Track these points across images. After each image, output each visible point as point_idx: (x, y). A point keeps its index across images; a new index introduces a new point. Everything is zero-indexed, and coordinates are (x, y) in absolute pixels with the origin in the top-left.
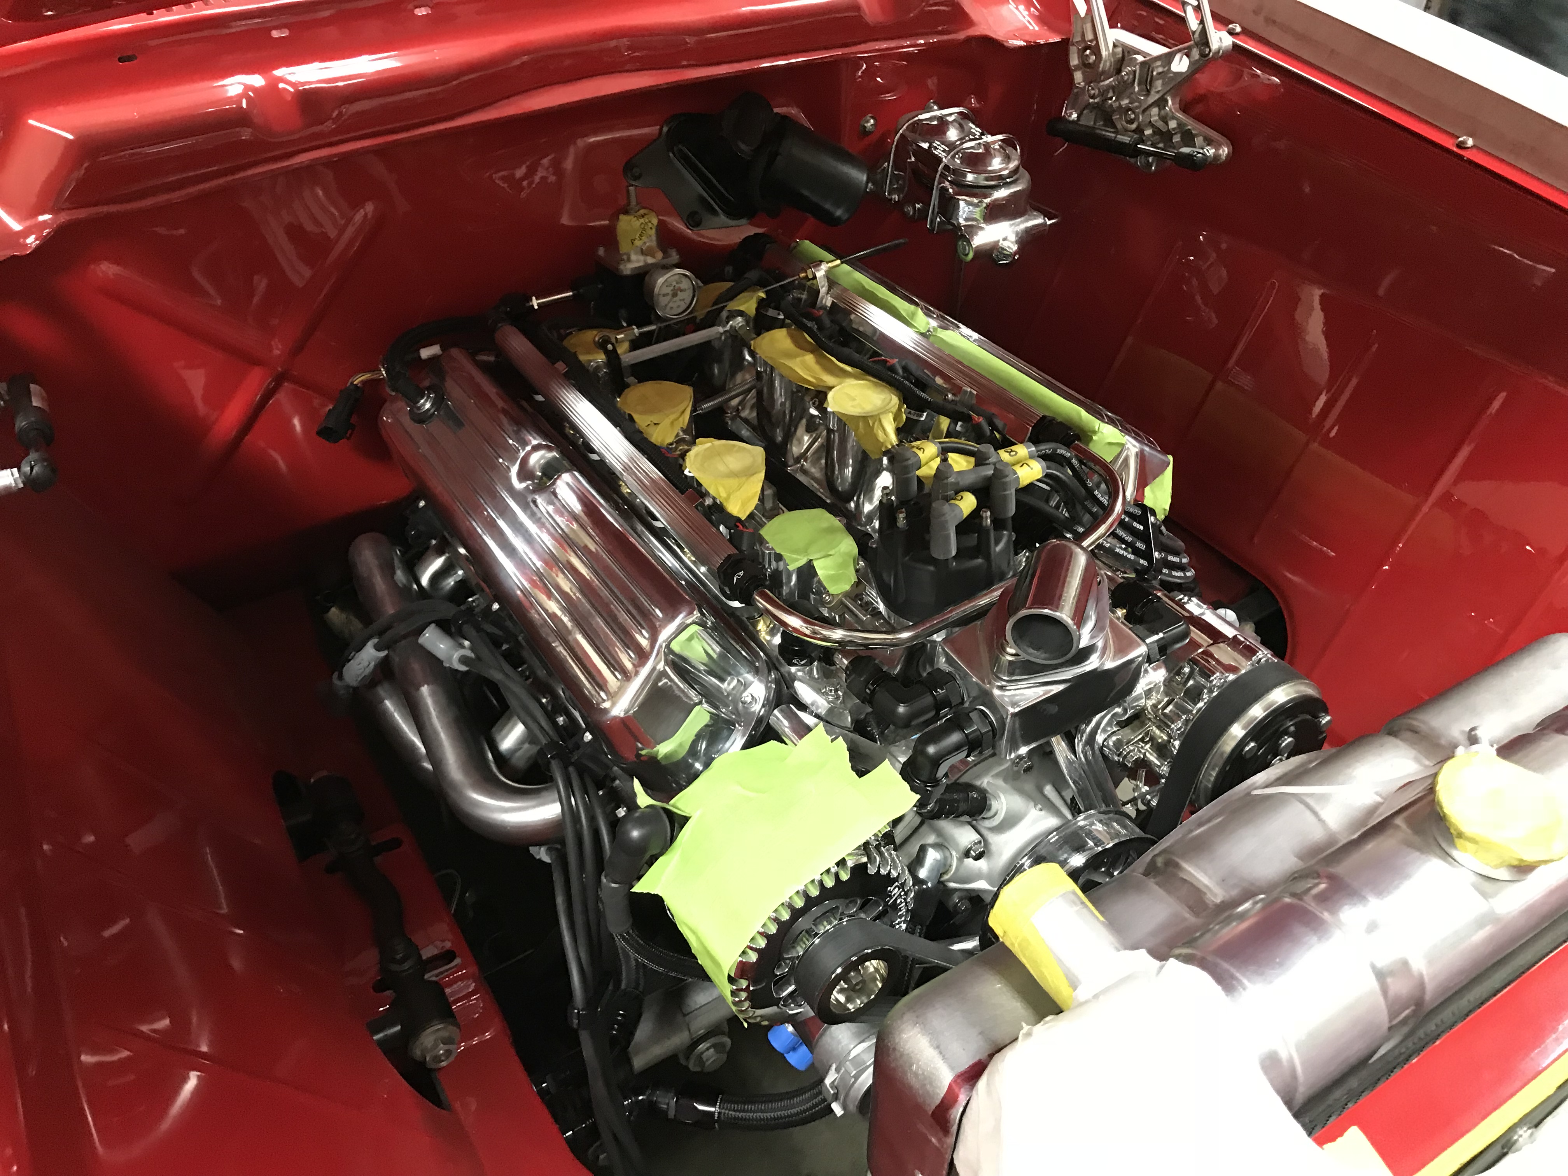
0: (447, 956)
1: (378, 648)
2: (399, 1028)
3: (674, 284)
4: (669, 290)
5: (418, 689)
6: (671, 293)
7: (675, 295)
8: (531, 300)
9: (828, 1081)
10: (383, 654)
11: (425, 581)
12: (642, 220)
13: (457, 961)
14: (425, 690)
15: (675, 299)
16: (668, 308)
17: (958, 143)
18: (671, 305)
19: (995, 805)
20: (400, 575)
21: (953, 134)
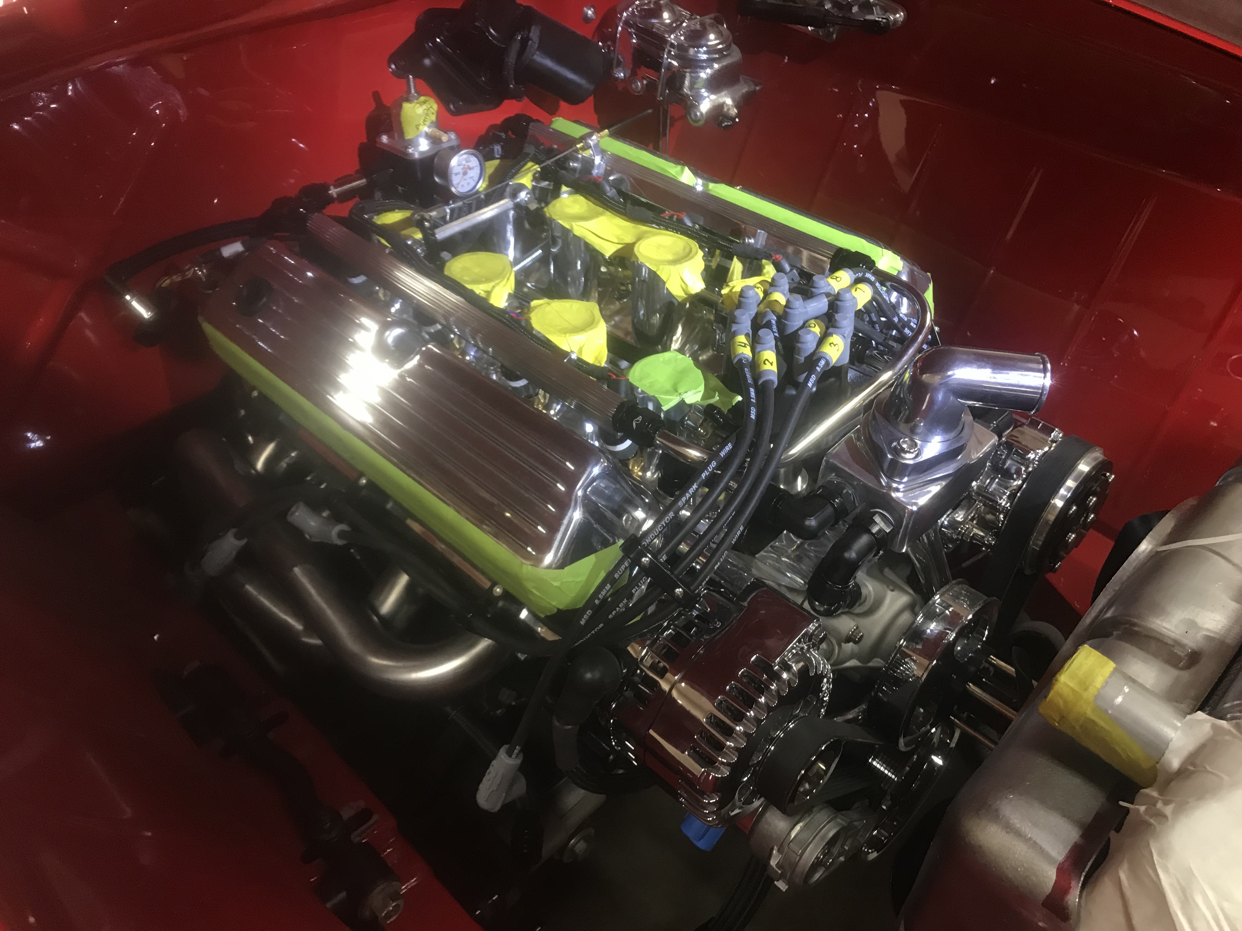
0: (363, 816)
1: (238, 537)
2: (343, 895)
3: (464, 162)
4: (460, 170)
7: (465, 173)
8: (330, 190)
9: (773, 863)
10: (244, 542)
11: (260, 465)
12: (424, 107)
15: (466, 177)
16: (460, 186)
17: (674, 25)
18: (463, 183)
21: (667, 17)
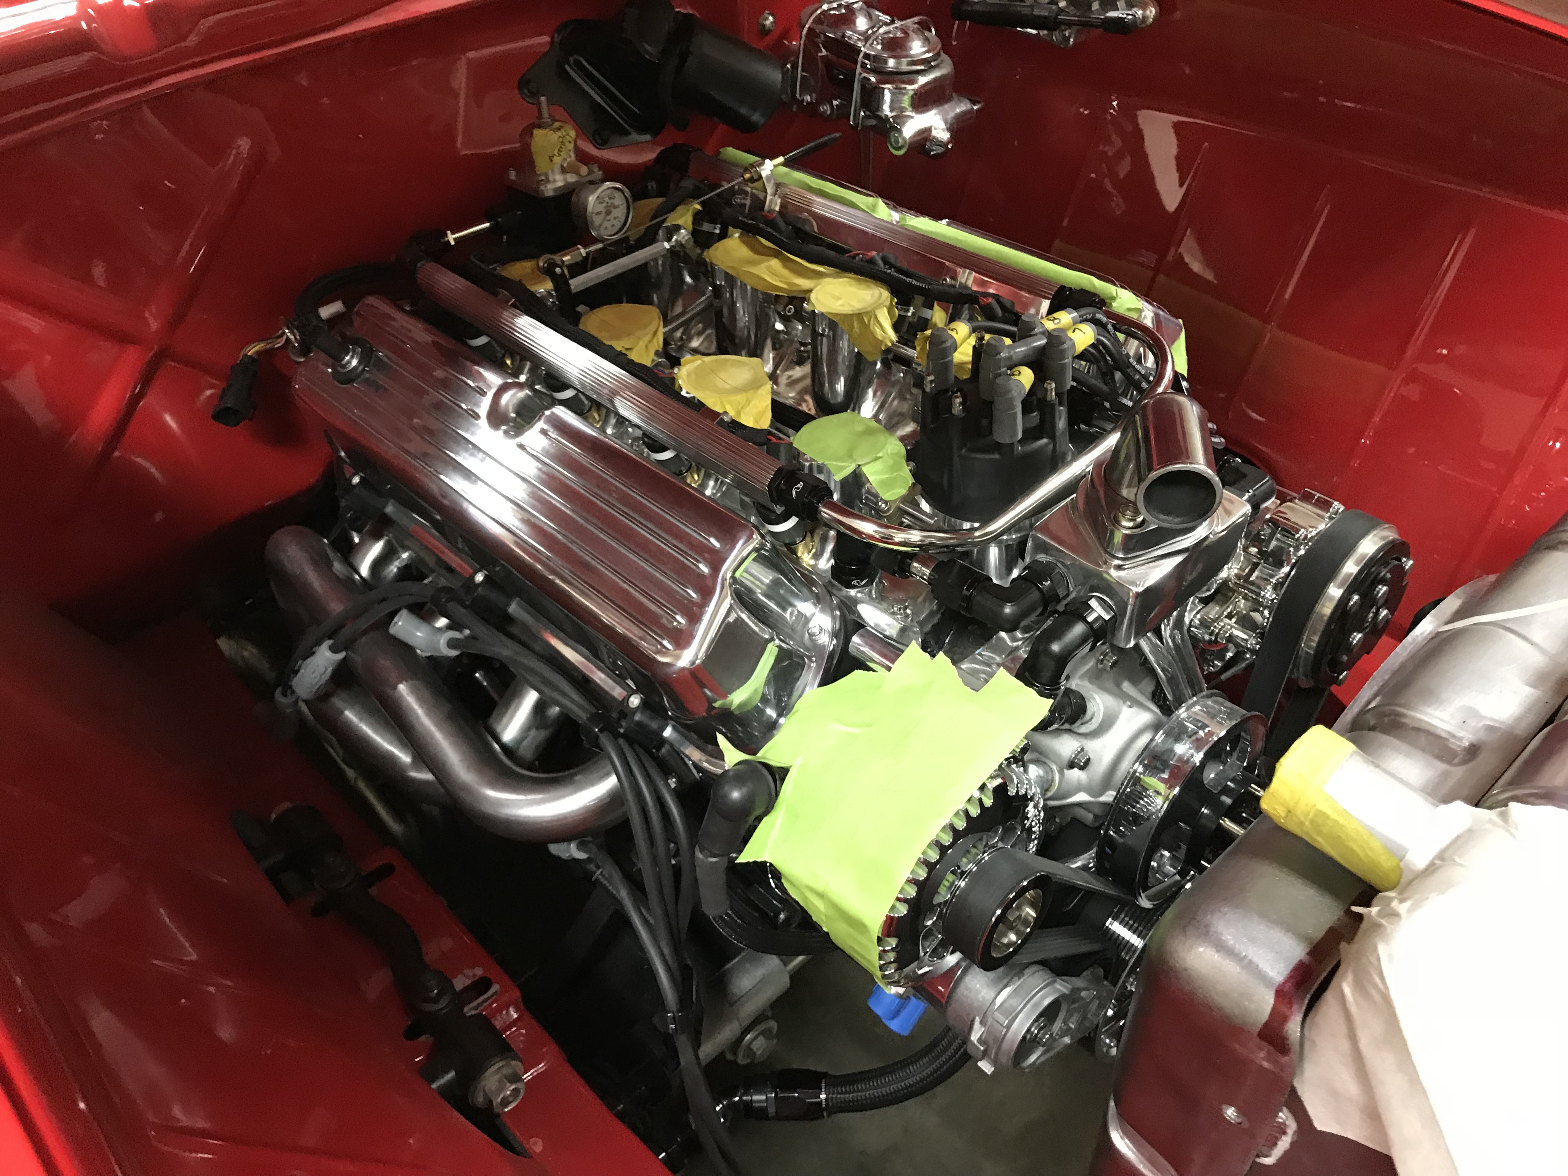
0: (481, 986)
1: (334, 649)
3: (607, 199)
4: (601, 208)
5: (395, 687)
6: (604, 210)
7: (608, 213)
8: (446, 235)
9: (974, 1037)
10: (341, 656)
11: (364, 570)
12: (559, 133)
13: (495, 988)
14: (402, 688)
15: (608, 218)
16: (602, 229)
17: (870, 32)
18: (606, 224)
19: (1091, 708)
20: (338, 566)
21: (862, 23)
